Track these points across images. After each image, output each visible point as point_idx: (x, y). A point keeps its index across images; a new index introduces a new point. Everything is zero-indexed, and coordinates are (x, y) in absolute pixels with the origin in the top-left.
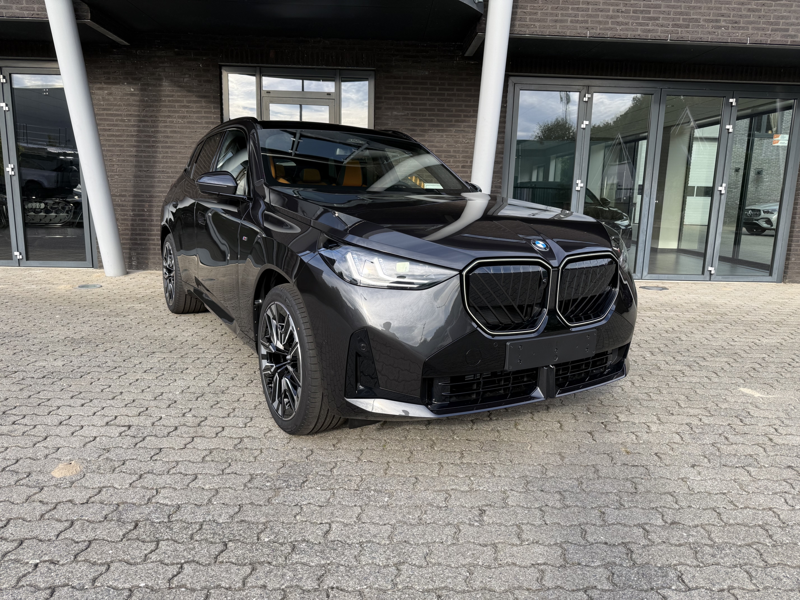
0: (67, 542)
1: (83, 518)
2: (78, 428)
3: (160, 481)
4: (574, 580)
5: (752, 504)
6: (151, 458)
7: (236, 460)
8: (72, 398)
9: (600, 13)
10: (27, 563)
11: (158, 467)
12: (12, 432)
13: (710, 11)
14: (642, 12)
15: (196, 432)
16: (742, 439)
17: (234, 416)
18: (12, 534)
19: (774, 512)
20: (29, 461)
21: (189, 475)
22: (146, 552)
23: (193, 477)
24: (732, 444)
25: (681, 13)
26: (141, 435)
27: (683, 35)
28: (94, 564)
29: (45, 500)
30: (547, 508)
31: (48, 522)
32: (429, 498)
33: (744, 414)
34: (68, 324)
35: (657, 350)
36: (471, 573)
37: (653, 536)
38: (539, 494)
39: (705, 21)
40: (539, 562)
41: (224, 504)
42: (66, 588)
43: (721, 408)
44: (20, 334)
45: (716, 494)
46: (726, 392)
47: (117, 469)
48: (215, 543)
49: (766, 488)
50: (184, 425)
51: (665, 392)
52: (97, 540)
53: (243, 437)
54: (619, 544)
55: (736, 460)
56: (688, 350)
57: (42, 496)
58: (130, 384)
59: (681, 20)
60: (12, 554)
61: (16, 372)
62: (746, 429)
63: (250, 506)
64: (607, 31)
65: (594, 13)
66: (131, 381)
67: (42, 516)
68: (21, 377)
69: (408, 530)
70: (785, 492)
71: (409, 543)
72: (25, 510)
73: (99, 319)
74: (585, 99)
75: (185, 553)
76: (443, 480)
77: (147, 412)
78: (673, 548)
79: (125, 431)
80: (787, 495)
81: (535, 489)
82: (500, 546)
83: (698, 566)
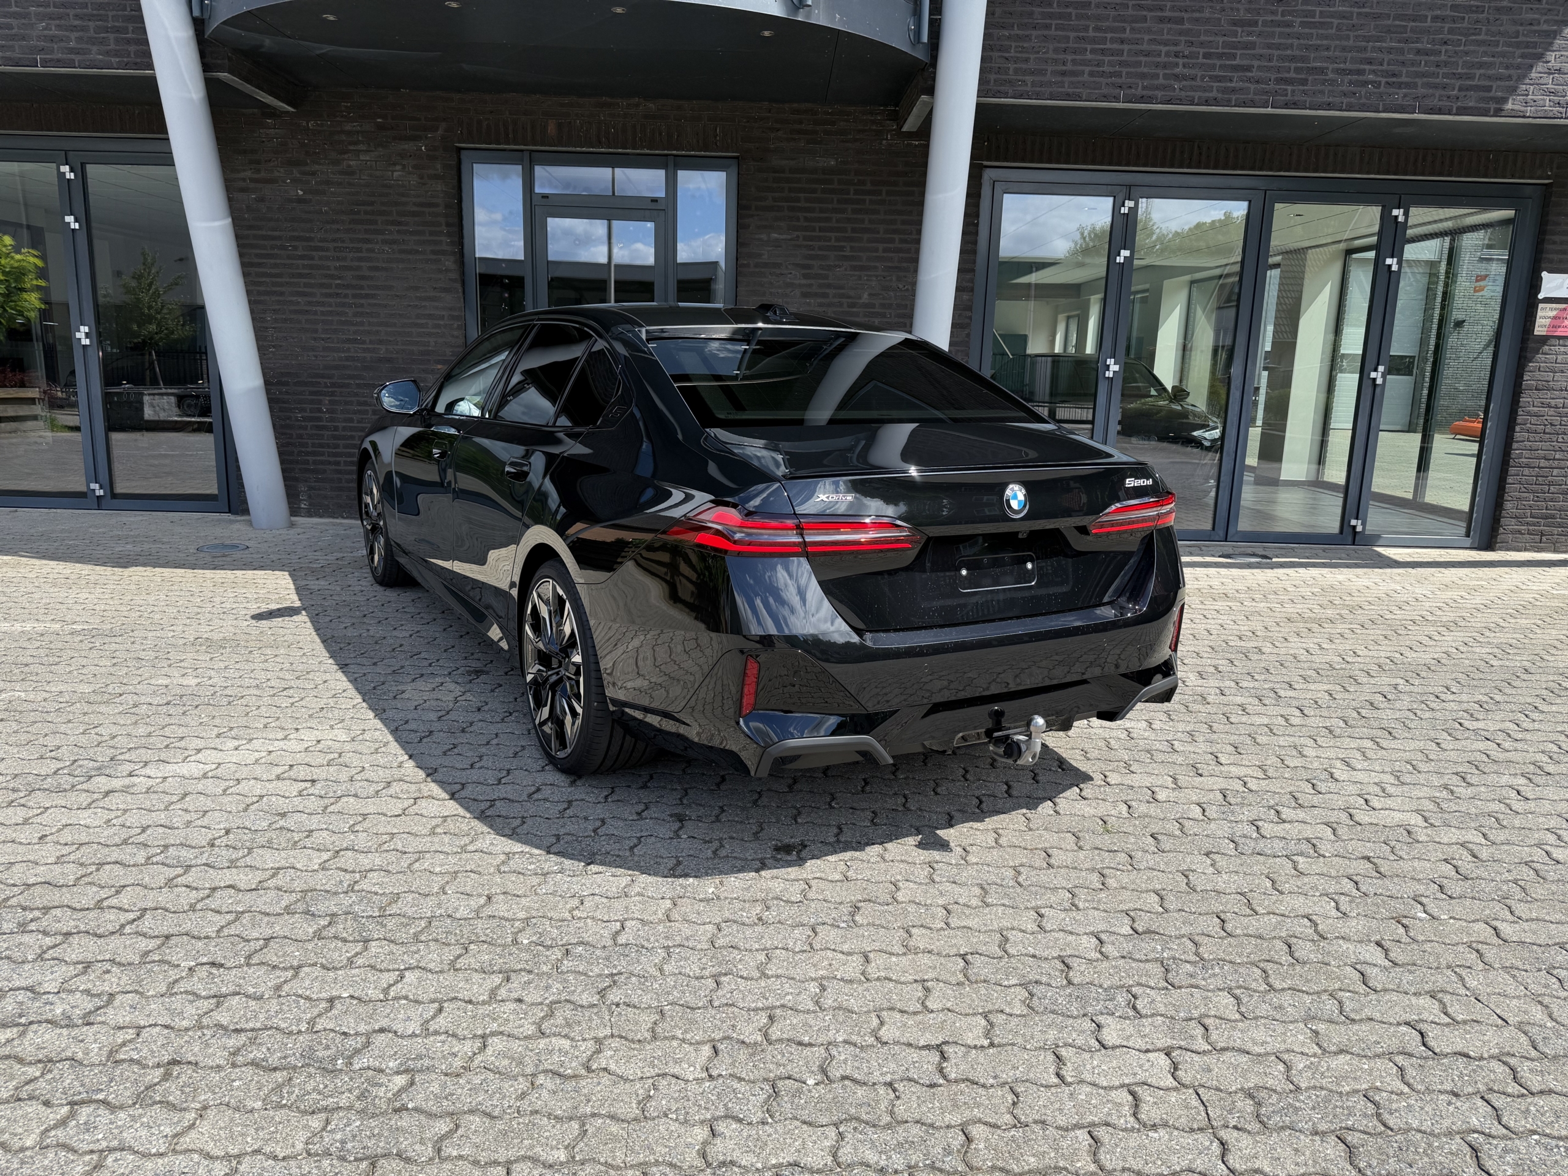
0: (232, 939)
1: (253, 909)
3: (365, 861)
4: (973, 1001)
5: (1282, 909)
9: (1144, 59)
10: (178, 966)
11: (363, 841)
12: (129, 788)
13: (1346, 54)
14: (1220, 56)
15: (420, 790)
16: (1302, 815)
17: (481, 768)
18: (151, 928)
19: (1310, 920)
20: (161, 830)
24: (1284, 822)
25: (1293, 59)
27: (1296, 98)
28: (274, 967)
29: (195, 885)
31: (201, 914)
36: (823, 989)
37: (1108, 949)
38: (949, 887)
39: (1339, 71)
40: (926, 977)
42: (237, 997)
45: (1229, 894)
46: (1308, 741)
47: (299, 844)
49: (1315, 888)
51: (1202, 739)
52: (275, 937)
53: (494, 800)
55: (1281, 845)
56: (1268, 671)
57: (190, 878)
58: (310, 716)
59: (1292, 71)
60: (156, 953)
61: (121, 695)
62: (1316, 799)
63: (502, 897)
64: (1157, 92)
65: (1133, 59)
66: (311, 712)
68: (131, 703)
69: (738, 931)
70: (1342, 894)
71: (739, 949)
72: (164, 898)
74: (1125, 210)
75: (406, 957)
77: (340, 760)
78: (1134, 965)
79: (306, 788)
80: (1343, 897)
82: (871, 955)
83: (1164, 988)
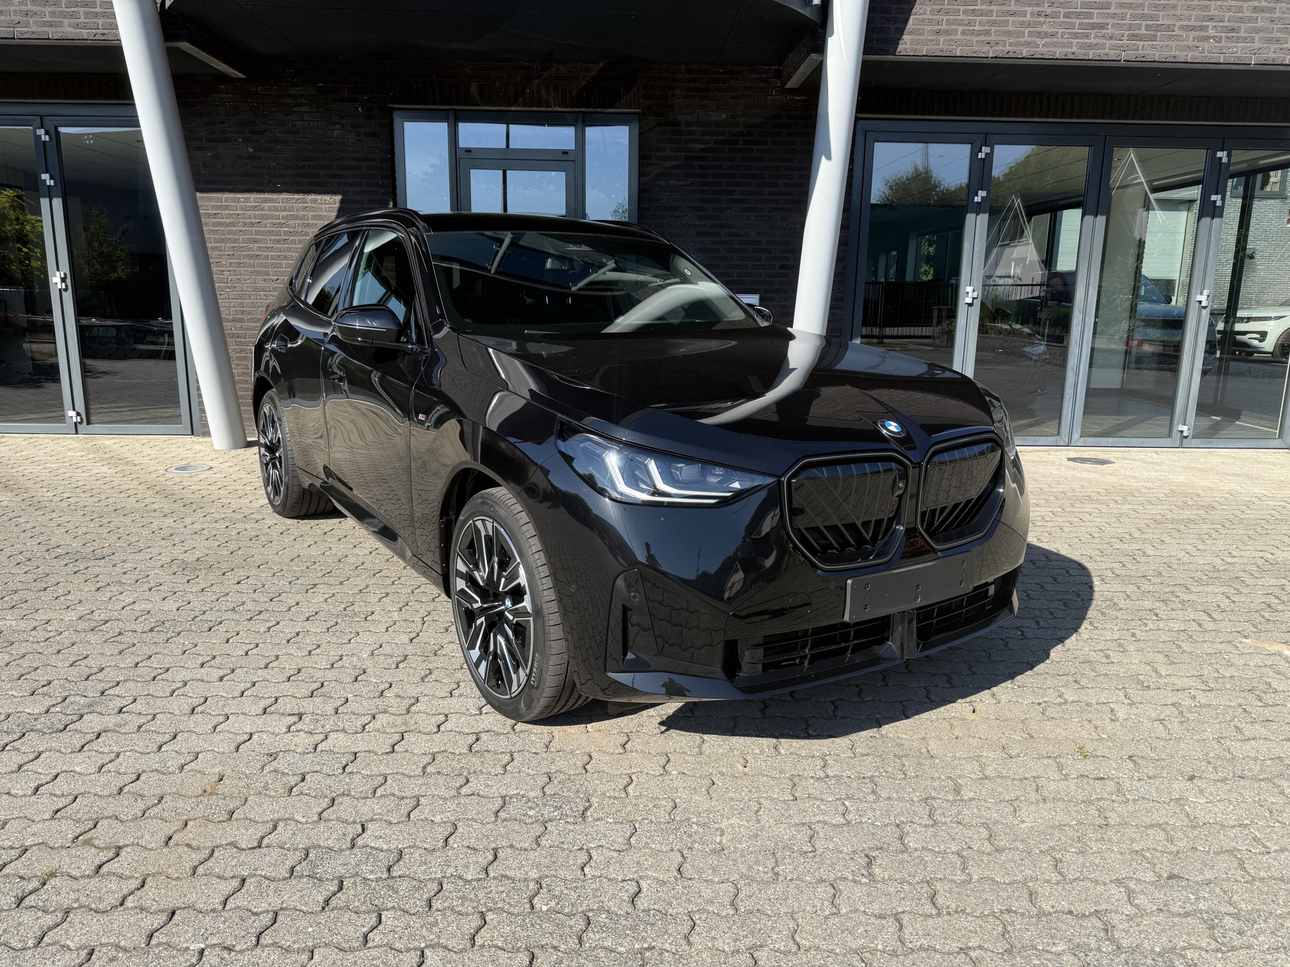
1: (259, 872)
2: (221, 719)
6: (344, 768)
7: (475, 772)
8: (202, 665)
9: (1011, 19)
11: (358, 785)
12: (120, 726)
13: (1190, 12)
14: (1078, 15)
15: (405, 723)
16: (1263, 731)
17: (461, 695)
18: (154, 900)
21: (407, 798)
22: (364, 930)
23: (413, 802)
25: (1143, 17)
26: (321, 730)
27: (1146, 52)
30: (970, 851)
32: (785, 837)
33: (1262, 687)
34: (172, 535)
35: (1110, 574)
39: (1183, 28)
41: (468, 847)
43: (1224, 677)
44: (99, 553)
45: (1233, 827)
46: (1229, 648)
47: (294, 790)
48: (468, 914)
50: (385, 712)
51: (1132, 648)
52: (286, 909)
54: (1091, 914)
56: (1160, 573)
57: (188, 835)
58: (288, 641)
59: (1143, 28)
60: (161, 933)
61: (106, 622)
62: (1268, 713)
63: (509, 851)
64: (1021, 48)
65: (1000, 18)
66: (289, 636)
67: (194, 870)
68: (117, 631)
69: (760, 891)
71: (764, 913)
72: (167, 860)
73: (218, 525)
74: (981, 155)
75: (425, 932)
76: (801, 805)
77: (323, 690)
78: (1175, 920)
79: (295, 723)
81: (948, 820)
82: (905, 918)
83: (1218, 950)
